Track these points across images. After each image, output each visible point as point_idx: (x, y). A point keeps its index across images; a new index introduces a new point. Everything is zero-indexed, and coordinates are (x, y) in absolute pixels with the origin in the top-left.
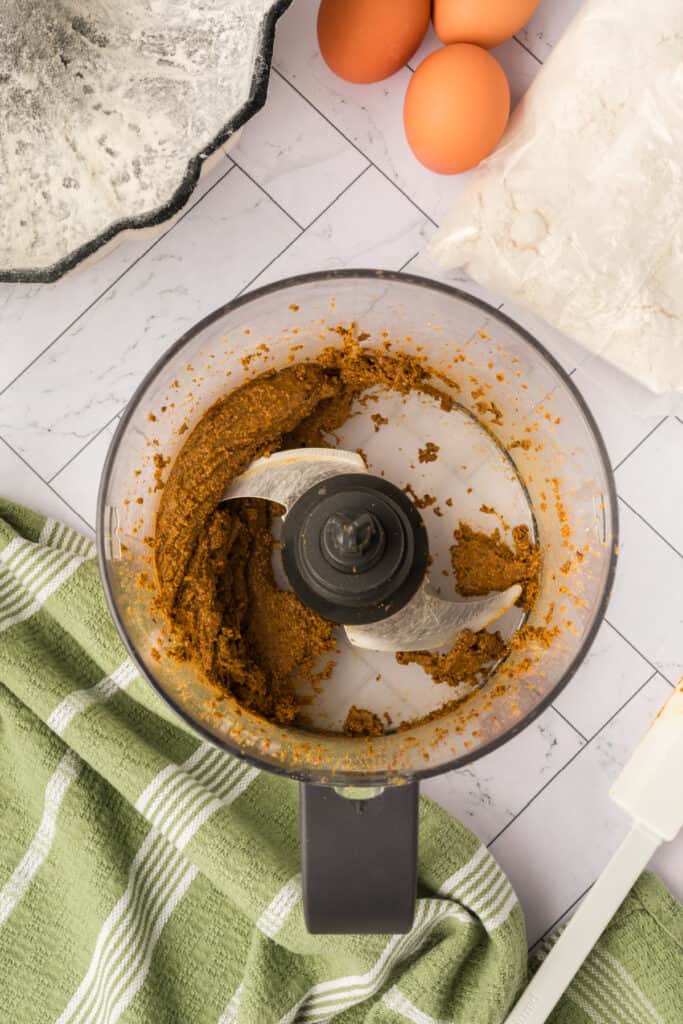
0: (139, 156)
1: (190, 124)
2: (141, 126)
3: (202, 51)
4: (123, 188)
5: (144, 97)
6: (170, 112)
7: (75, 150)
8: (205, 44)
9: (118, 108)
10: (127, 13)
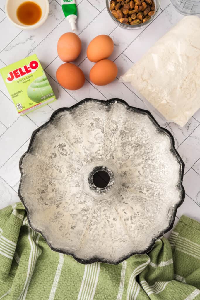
0: (132, 215)
1: (145, 209)
2: (133, 207)
3: (150, 191)
4: (127, 222)
5: (135, 200)
6: (141, 205)
7: (117, 212)
8: (152, 190)
9: (129, 203)
10: (134, 180)
